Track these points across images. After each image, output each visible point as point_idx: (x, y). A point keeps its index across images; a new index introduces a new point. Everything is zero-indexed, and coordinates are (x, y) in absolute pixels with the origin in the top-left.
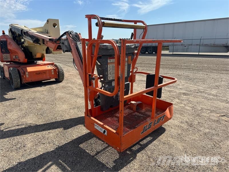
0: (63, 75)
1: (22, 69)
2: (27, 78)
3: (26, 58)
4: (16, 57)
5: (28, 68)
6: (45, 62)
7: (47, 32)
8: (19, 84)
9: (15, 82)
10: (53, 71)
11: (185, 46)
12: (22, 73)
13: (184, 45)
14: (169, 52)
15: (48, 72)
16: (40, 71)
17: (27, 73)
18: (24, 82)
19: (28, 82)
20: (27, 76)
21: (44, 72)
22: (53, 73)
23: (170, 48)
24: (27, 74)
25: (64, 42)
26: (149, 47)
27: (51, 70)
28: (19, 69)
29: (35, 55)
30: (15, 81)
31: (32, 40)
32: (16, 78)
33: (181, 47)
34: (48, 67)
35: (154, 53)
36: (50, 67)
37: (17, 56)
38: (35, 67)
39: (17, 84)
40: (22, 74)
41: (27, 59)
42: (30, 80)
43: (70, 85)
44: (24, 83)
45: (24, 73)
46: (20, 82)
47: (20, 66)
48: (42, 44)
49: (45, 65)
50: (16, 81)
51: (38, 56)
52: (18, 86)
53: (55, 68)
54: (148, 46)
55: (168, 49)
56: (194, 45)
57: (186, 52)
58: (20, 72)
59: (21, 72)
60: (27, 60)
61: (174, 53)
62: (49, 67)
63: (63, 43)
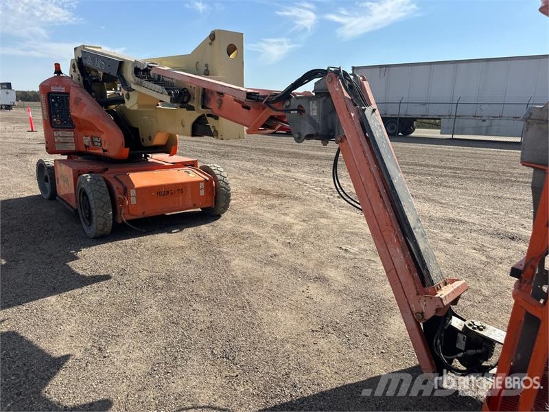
0: (228, 196)
1: (115, 177)
2: (133, 207)
3: (126, 147)
4: (93, 142)
5: (133, 176)
6: (176, 158)
7: (207, 70)
8: (110, 223)
9: (100, 218)
10: (202, 185)
11: (484, 121)
12: (120, 193)
13: (481, 117)
14: (441, 133)
15: (189, 189)
16: (169, 185)
17: (133, 192)
18: (124, 217)
19: (134, 218)
20: (133, 201)
21: (180, 188)
22: (202, 193)
23: (444, 122)
24: (132, 194)
25: (305, 108)
26: (388, 118)
27: (197, 183)
28: (106, 176)
29: (150, 138)
30: (99, 216)
31: (170, 94)
32: (102, 208)
33: (473, 123)
34: (188, 173)
35: (400, 134)
36: (192, 176)
37: (95, 139)
38: (151, 172)
39: (105, 224)
40: (118, 195)
41: (128, 149)
42: (139, 213)
43: (249, 228)
44: (123, 221)
45: (125, 192)
46: (111, 217)
47: (106, 169)
48: (200, 108)
49: (176, 165)
50: (102, 217)
51: (159, 140)
52: (106, 229)
53: (208, 179)
54: (387, 116)
55: (437, 126)
56: (508, 118)
57: (486, 134)
58: (115, 188)
59: (117, 188)
60: (130, 150)
61: (455, 136)
62: (190, 175)
63: (301, 110)
